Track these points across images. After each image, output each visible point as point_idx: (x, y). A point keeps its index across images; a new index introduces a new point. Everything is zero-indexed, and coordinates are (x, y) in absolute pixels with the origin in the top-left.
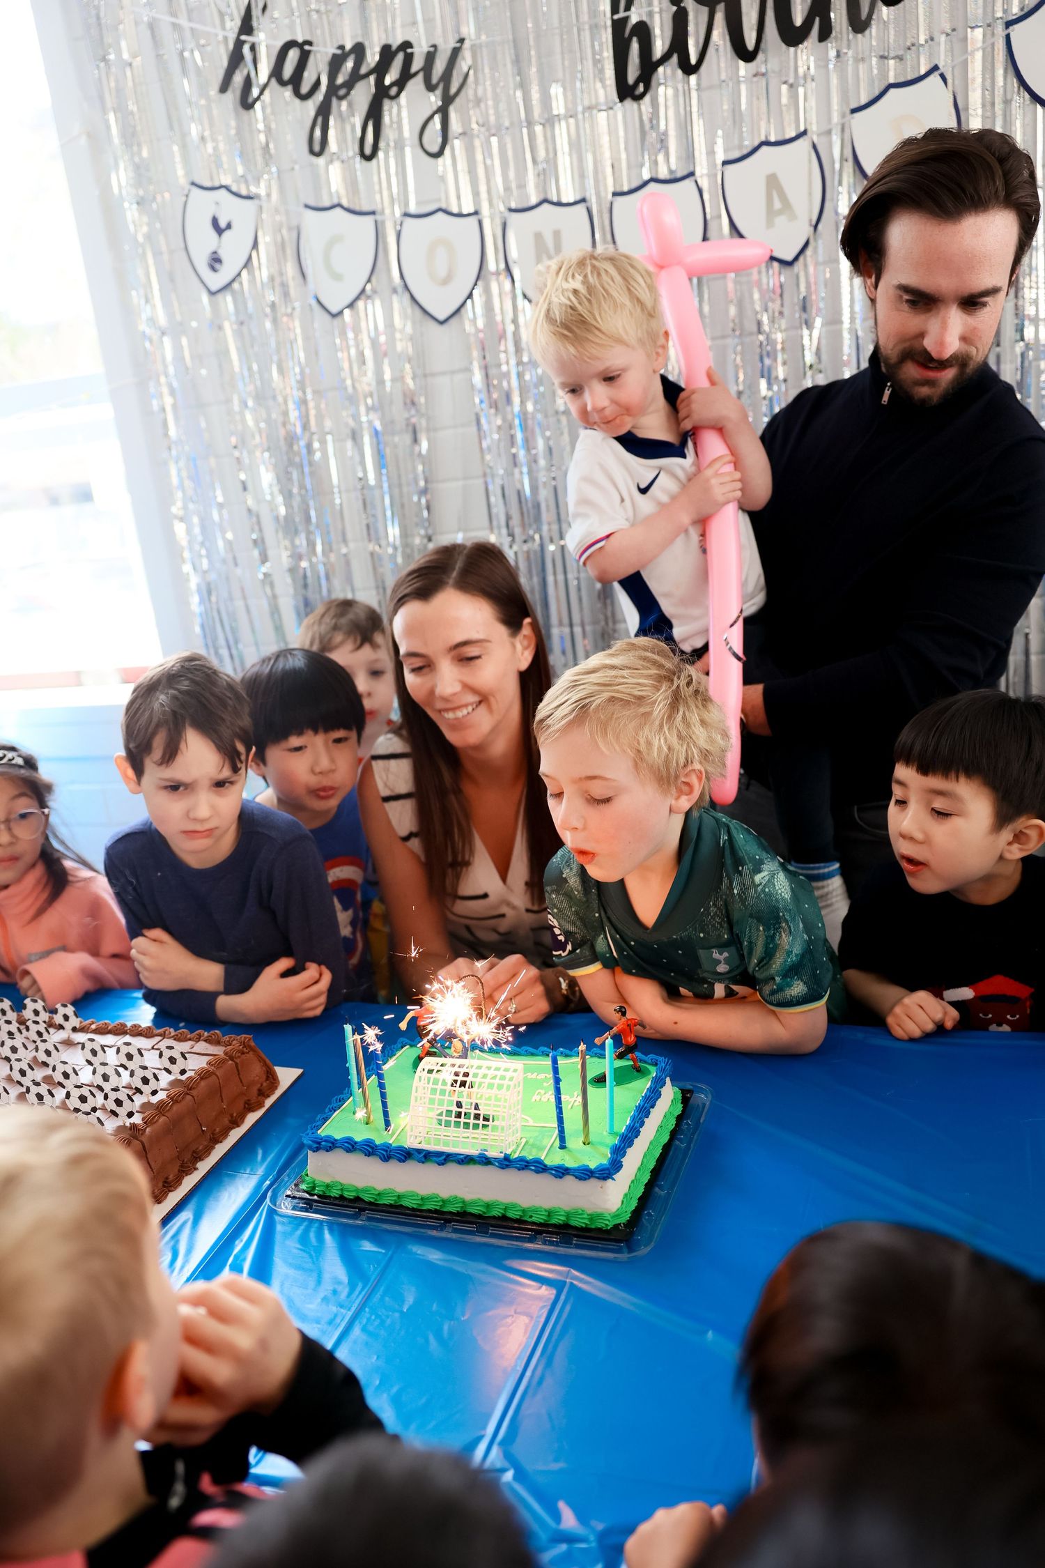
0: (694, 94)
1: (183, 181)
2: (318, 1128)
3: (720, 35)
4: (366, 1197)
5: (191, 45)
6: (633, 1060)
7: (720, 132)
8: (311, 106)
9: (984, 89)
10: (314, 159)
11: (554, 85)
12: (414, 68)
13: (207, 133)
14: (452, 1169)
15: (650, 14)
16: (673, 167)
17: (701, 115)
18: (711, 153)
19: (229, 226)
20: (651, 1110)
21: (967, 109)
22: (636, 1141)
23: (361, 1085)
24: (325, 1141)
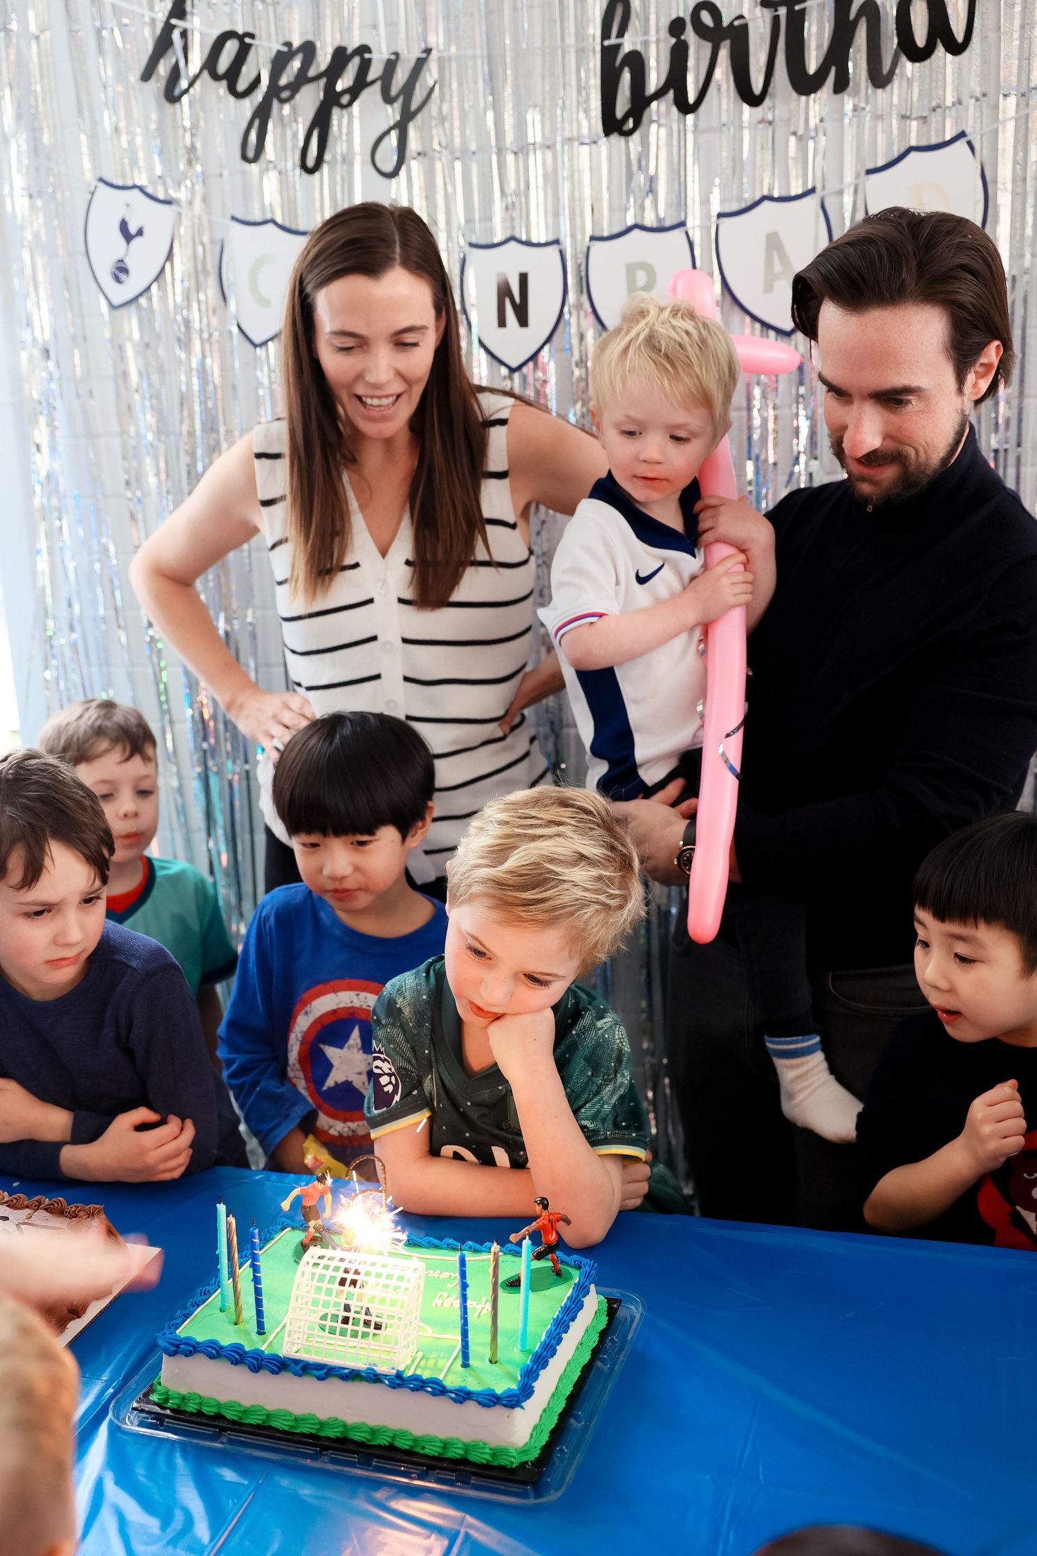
0: (690, 136)
1: (89, 177)
2: (177, 1326)
3: (723, 72)
4: (230, 1415)
5: (111, 23)
6: (553, 1260)
7: (717, 181)
8: (247, 107)
9: (1015, 162)
10: (246, 165)
11: (531, 111)
12: (371, 76)
13: (122, 125)
14: (334, 1384)
15: (646, 44)
16: (662, 215)
17: (697, 158)
18: (705, 202)
19: (140, 232)
20: (571, 1323)
21: (995, 182)
22: (551, 1361)
23: (232, 1274)
24: (185, 1344)
